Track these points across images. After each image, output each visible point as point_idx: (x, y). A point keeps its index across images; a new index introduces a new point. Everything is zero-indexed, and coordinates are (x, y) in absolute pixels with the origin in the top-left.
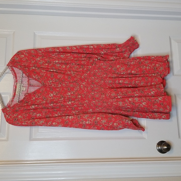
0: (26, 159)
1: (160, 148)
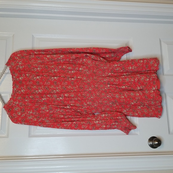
0: (26, 154)
1: (151, 143)
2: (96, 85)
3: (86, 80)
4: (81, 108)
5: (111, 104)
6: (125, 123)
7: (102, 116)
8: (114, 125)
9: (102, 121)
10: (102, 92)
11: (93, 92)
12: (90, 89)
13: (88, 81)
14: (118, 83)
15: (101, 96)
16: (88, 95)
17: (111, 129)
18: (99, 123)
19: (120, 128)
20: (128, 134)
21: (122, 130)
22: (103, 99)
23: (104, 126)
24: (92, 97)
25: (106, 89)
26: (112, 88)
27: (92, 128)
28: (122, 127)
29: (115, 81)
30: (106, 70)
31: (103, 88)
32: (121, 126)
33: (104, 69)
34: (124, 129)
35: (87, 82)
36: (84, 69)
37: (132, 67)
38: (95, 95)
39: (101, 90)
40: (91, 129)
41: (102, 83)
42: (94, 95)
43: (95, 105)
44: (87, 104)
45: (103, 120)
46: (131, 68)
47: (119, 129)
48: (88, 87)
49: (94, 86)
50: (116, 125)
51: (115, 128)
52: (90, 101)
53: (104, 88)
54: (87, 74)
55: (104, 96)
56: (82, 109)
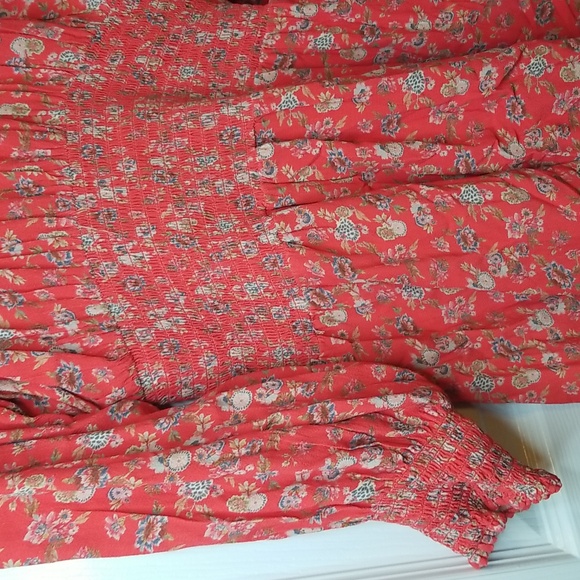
2: (155, 154)
3: (72, 127)
4: (22, 357)
5: (300, 304)
6: (448, 447)
7: (225, 408)
8: (349, 478)
9: (226, 450)
10: (217, 205)
11: (134, 214)
12: (106, 193)
13: (88, 130)
14: (341, 124)
15: (203, 243)
16: (90, 239)
17: (326, 527)
18: (194, 472)
19: (407, 502)
20: (486, 562)
21: (429, 526)
22: (225, 262)
23: (257, 503)
24: (126, 260)
25: (243, 178)
26: (298, 165)
27: (131, 527)
28: (422, 494)
29: (313, 116)
30: (233, 51)
31: (218, 176)
32: (416, 481)
33: (217, 42)
34: (444, 509)
35: (73, 138)
36: (51, 46)
37: (432, 17)
38: (155, 239)
39: (204, 192)
40: (124, 547)
41: (212, 139)
42: (145, 233)
43: (164, 325)
44: (82, 318)
45: (240, 435)
46: (424, 24)
47: (398, 520)
48: (90, 179)
49: (142, 161)
50: (368, 474)
51: (360, 511)
52: (113, 289)
53: (229, 175)
54: (78, 84)
55: (233, 234)
56: (31, 362)
